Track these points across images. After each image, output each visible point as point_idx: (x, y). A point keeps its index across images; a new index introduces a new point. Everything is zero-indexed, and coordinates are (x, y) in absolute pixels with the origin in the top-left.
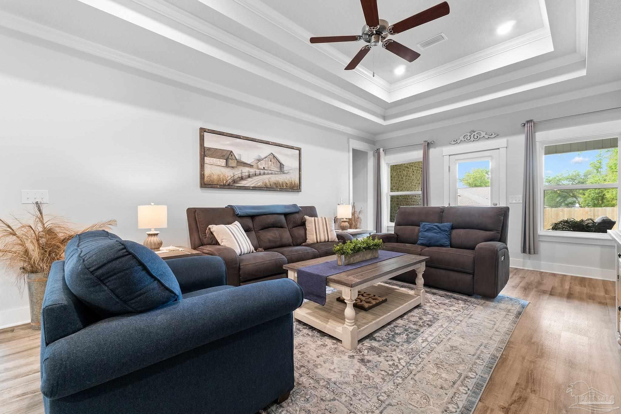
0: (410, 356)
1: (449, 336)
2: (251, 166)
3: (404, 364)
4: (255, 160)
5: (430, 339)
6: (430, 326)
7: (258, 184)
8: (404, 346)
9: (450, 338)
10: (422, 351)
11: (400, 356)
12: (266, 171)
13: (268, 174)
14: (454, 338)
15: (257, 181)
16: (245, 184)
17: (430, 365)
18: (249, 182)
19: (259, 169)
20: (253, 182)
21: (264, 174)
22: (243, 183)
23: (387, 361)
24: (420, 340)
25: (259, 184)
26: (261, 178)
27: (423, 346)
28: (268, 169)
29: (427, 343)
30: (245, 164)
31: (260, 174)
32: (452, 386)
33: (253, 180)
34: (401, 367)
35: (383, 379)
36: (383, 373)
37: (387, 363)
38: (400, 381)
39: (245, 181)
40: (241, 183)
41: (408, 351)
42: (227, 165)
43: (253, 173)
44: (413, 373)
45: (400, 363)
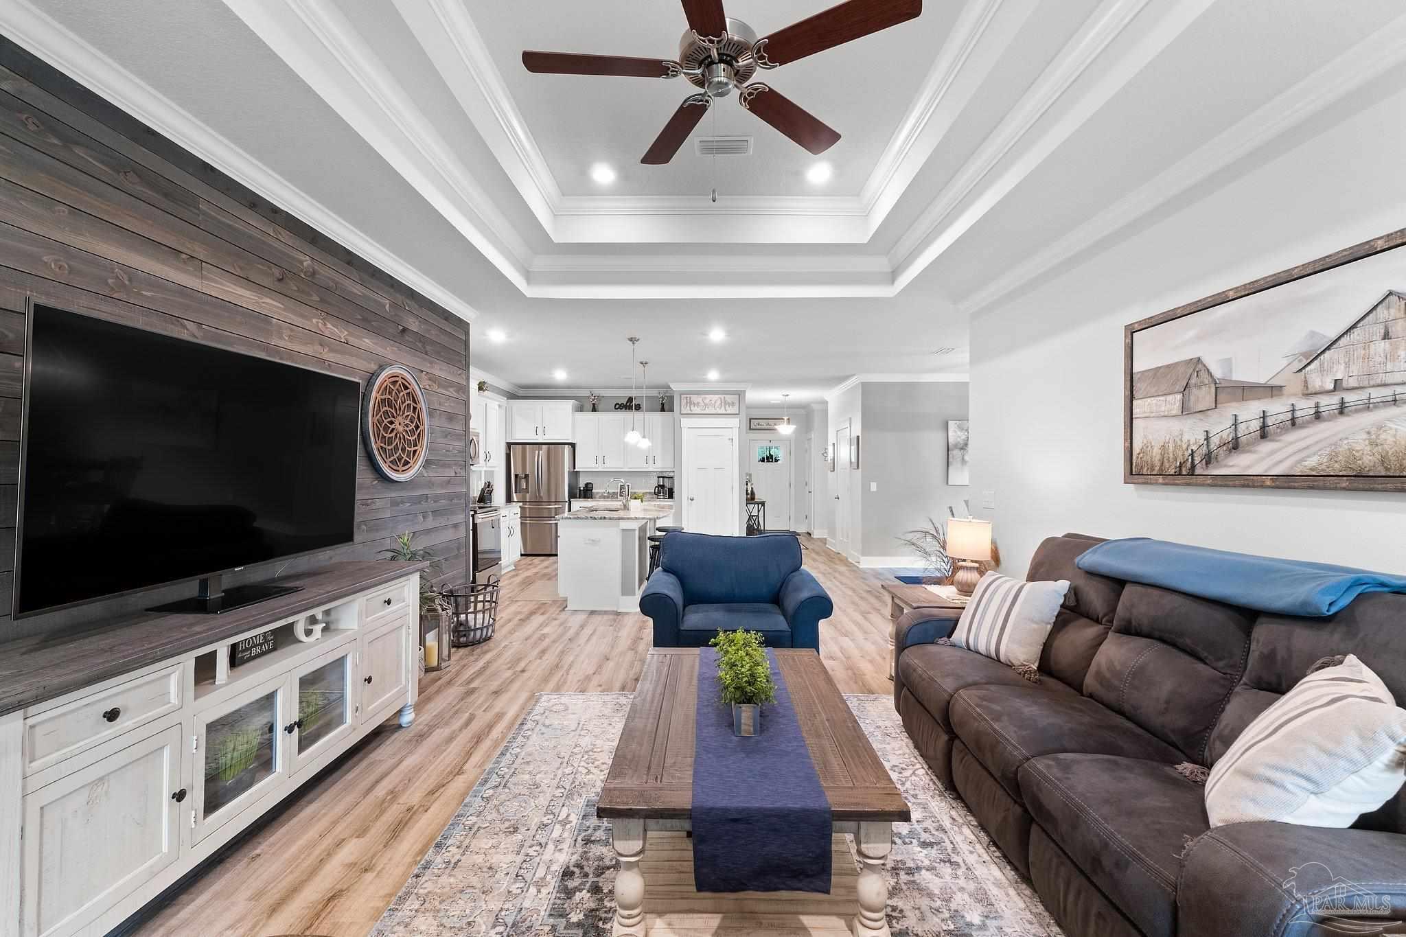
0: (577, 783)
1: (520, 858)
2: (1273, 390)
3: (580, 769)
4: (1291, 359)
5: (558, 829)
6: (567, 874)
7: (1306, 463)
8: (593, 795)
9: (518, 853)
10: (564, 798)
11: (591, 776)
12: (1350, 398)
13: (1368, 406)
14: (510, 857)
15: (1300, 451)
16: (1249, 467)
17: (546, 782)
18: (1263, 459)
19: (1307, 394)
20: (1278, 457)
21: (1342, 409)
22: (1239, 464)
23: (603, 764)
24: (574, 819)
25: (1312, 462)
26: (1327, 434)
27: (565, 808)
28: (1366, 383)
29: (560, 818)
30: (1246, 391)
31: (1318, 416)
32: (516, 769)
33: (1280, 449)
34: (583, 764)
35: (595, 745)
36: (599, 750)
37: (601, 761)
38: (575, 751)
39: (1248, 454)
40: (1231, 464)
41: (584, 789)
42: (1185, 410)
43: (1282, 417)
44: (565, 764)
45: (586, 768)
